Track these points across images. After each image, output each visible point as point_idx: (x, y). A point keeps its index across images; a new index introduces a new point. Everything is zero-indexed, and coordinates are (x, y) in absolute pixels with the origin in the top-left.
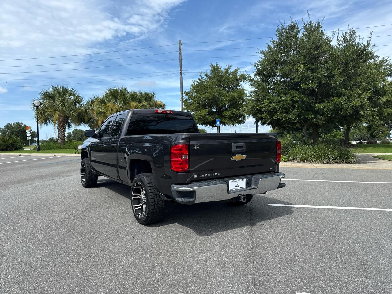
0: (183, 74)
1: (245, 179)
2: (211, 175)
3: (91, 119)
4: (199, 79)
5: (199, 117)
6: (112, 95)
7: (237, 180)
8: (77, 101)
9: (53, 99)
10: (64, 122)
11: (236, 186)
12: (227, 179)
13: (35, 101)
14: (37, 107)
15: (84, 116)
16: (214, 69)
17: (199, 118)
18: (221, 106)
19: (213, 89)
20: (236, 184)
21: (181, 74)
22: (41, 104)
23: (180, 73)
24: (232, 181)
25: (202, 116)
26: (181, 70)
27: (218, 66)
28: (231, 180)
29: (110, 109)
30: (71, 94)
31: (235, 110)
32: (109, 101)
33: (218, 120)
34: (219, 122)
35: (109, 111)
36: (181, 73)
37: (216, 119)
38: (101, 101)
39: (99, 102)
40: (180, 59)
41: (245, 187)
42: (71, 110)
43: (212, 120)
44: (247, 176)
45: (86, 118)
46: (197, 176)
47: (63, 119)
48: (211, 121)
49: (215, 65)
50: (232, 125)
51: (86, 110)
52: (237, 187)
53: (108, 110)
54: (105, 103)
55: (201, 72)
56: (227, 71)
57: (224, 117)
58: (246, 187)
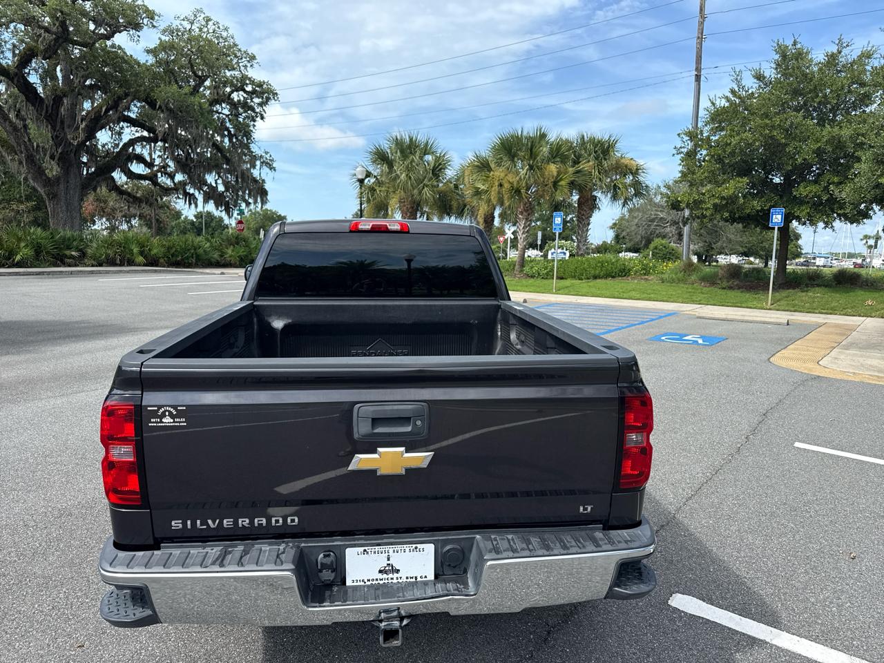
0: (702, 78)
1: (430, 549)
2: (252, 522)
3: (465, 206)
4: (733, 92)
5: (716, 201)
6: (505, 149)
7: (390, 549)
8: (437, 167)
9: (390, 164)
10: (411, 213)
11: (380, 571)
12: (337, 542)
13: (358, 169)
14: (361, 181)
15: (451, 200)
16: (784, 56)
17: (715, 205)
18: (790, 168)
19: (771, 119)
20: (383, 563)
21: (698, 78)
22: (368, 175)
23: (694, 78)
24: (362, 549)
25: (725, 199)
26: (698, 69)
27: (799, 46)
28: (354, 546)
29: (497, 184)
30: (426, 150)
31: (836, 179)
32: (499, 164)
33: (778, 210)
34: (779, 217)
35: (493, 189)
36: (696, 75)
37: (774, 206)
38: (482, 164)
39: (477, 166)
40: (699, 38)
41: (431, 577)
42: (424, 188)
43: (758, 211)
44: (441, 536)
45: (454, 204)
46: (184, 524)
47: (409, 206)
48: (754, 212)
49: (789, 43)
50: (821, 225)
51: (456, 187)
52: (391, 576)
53: (492, 187)
54: (490, 170)
55: (737, 70)
56: (832, 59)
57: (800, 202)
58: (436, 576)
